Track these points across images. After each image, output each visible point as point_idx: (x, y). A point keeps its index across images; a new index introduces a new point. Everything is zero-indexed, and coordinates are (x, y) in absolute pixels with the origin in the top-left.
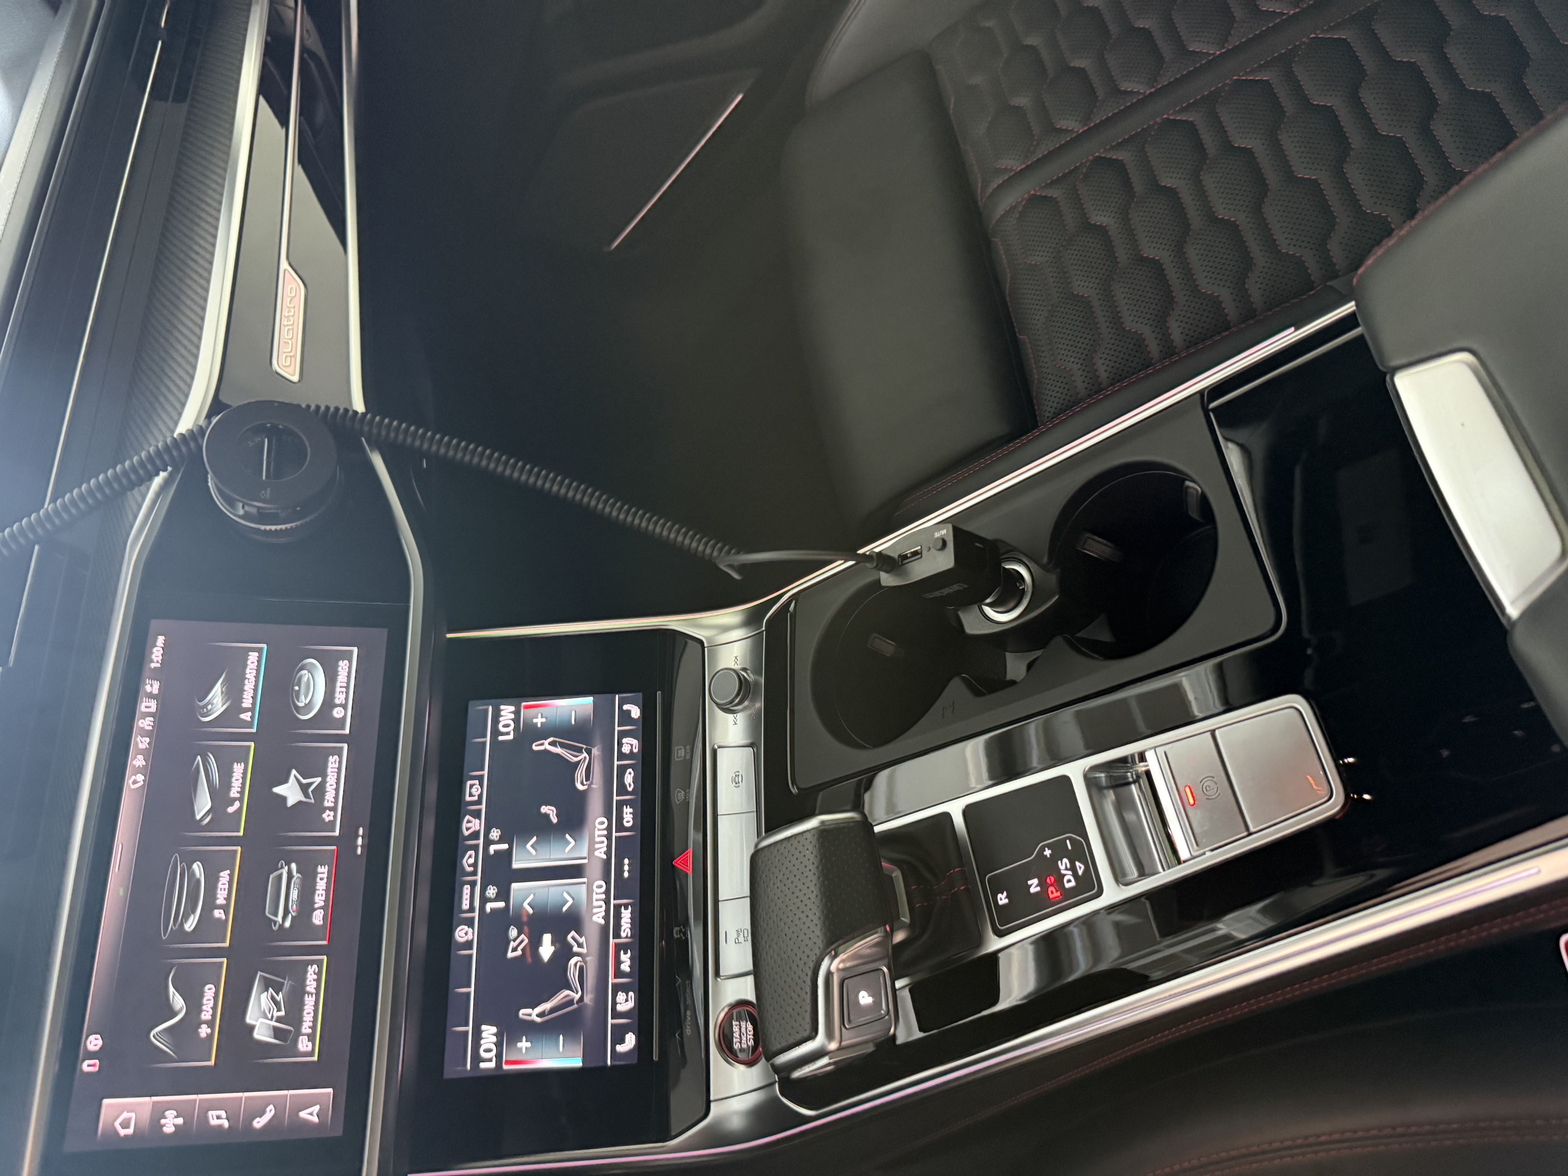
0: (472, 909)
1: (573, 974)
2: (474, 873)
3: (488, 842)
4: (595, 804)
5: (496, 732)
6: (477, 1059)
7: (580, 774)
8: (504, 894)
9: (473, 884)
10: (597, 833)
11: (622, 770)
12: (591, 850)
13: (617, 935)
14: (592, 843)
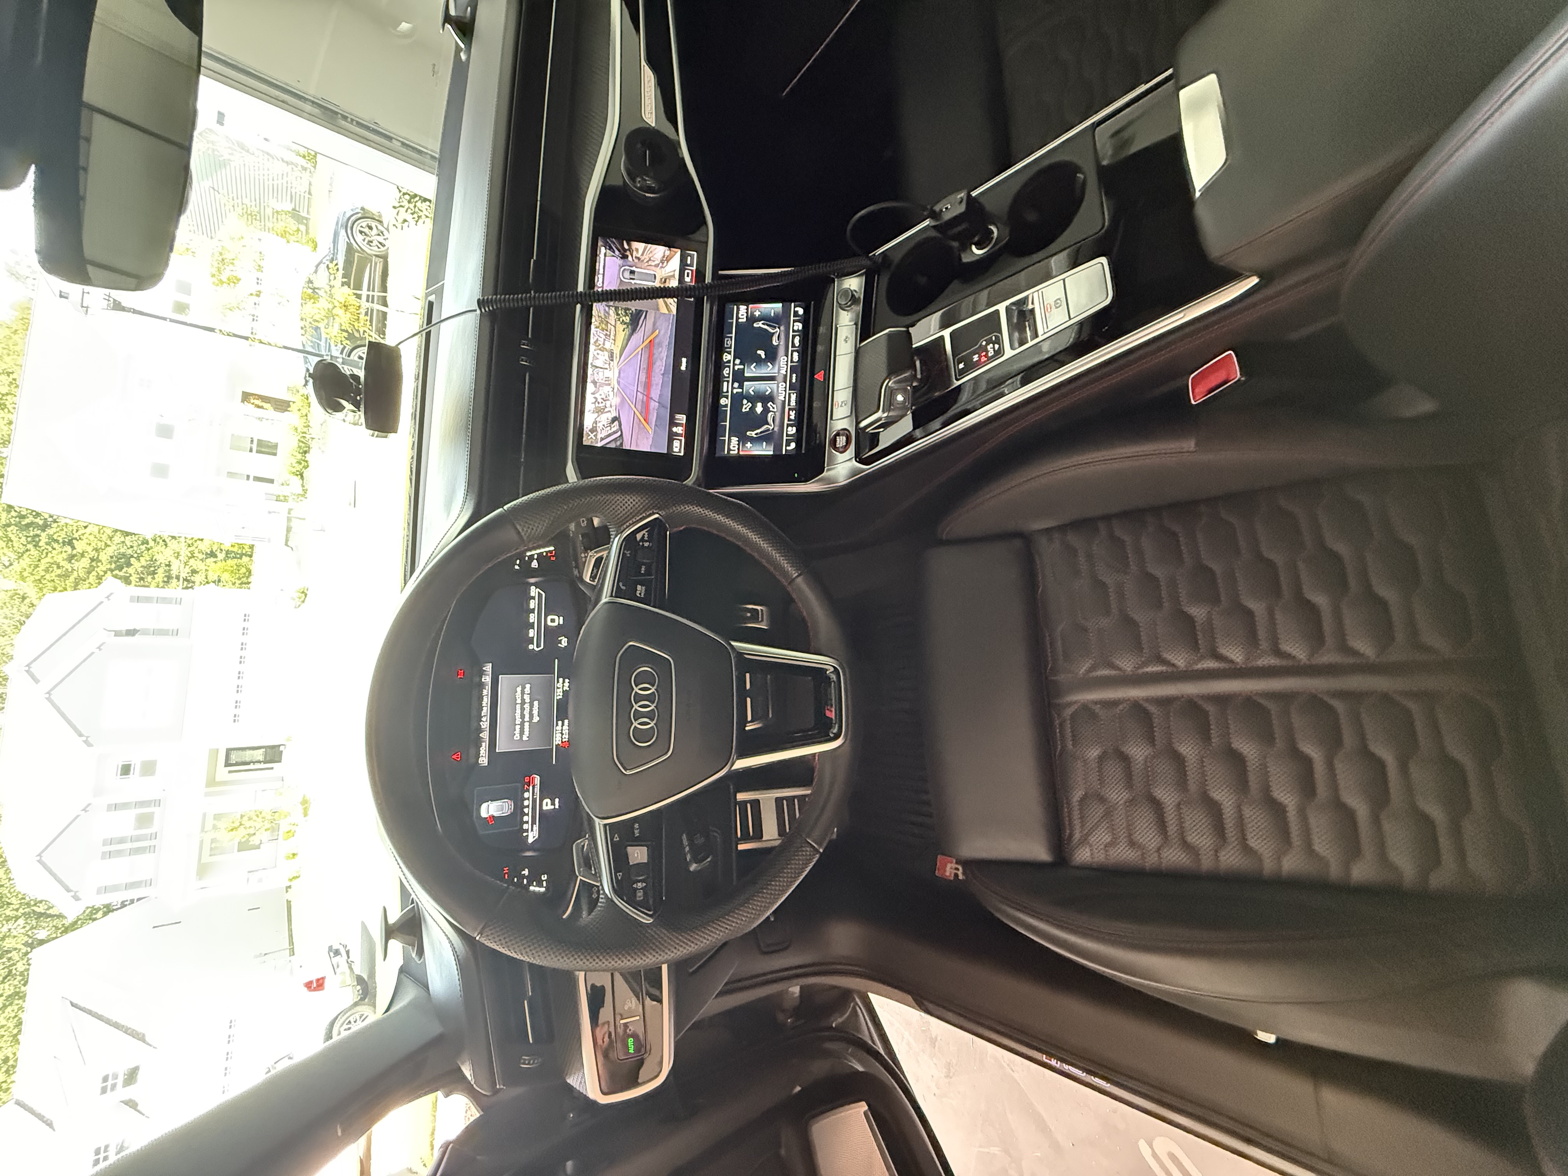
0: (727, 392)
1: (770, 420)
2: (729, 377)
3: (734, 365)
4: (781, 351)
5: (738, 318)
6: (729, 450)
7: (775, 338)
8: (741, 386)
9: (728, 382)
10: (782, 363)
11: (794, 337)
12: (779, 370)
13: (789, 405)
14: (779, 367)
